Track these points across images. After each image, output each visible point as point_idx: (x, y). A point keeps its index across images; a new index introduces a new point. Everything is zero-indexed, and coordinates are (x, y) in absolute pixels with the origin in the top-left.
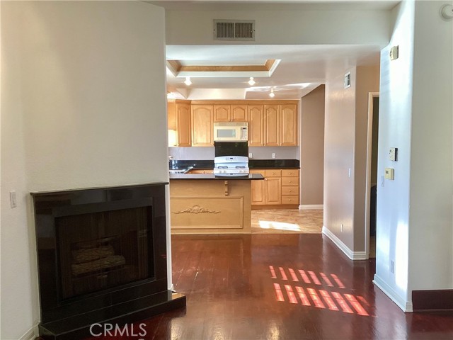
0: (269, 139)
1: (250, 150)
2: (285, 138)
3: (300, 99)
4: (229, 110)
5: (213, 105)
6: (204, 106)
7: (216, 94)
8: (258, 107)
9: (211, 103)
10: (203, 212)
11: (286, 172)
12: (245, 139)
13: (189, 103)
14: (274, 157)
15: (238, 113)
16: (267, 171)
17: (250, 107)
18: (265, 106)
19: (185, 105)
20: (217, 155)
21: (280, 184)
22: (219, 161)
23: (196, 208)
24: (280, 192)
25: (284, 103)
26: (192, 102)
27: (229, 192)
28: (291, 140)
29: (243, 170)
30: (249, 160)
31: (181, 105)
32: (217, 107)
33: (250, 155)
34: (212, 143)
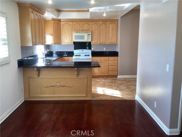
0: (102, 41)
1: (92, 46)
2: (111, 40)
3: (119, 19)
4: (81, 25)
5: (72, 22)
6: (68, 23)
7: (74, 16)
8: (97, 23)
9: (72, 21)
10: (62, 86)
11: (111, 58)
12: (90, 40)
13: (59, 20)
14: (104, 50)
15: (86, 27)
16: (101, 58)
17: (93, 23)
18: (100, 22)
19: (57, 22)
20: (75, 49)
21: (108, 65)
22: (76, 52)
23: (58, 84)
24: (108, 69)
25: (111, 21)
26: (61, 20)
27: (78, 74)
28: (114, 41)
29: (88, 57)
30: (92, 52)
31: (55, 21)
32: (75, 23)
33: (92, 49)
34: (72, 43)
